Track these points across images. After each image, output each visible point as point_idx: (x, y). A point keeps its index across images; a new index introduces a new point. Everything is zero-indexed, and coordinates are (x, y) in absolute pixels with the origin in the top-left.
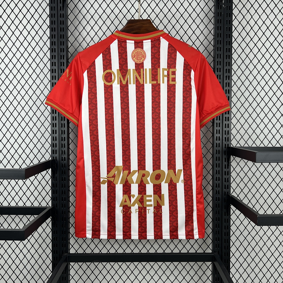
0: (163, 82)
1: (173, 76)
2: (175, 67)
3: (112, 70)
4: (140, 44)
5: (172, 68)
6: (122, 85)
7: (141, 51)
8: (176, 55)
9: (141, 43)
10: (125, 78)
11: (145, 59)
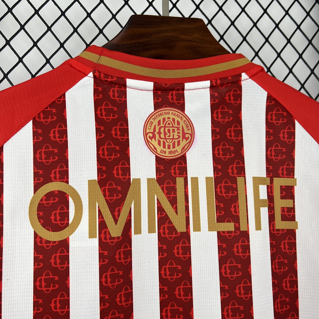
0: (258, 227)
1: (287, 203)
2: (290, 173)
3: (67, 182)
4: (172, 95)
5: (283, 174)
6: (109, 241)
7: (177, 119)
8: (292, 135)
9: (178, 90)
10: (119, 211)
11: (190, 144)
